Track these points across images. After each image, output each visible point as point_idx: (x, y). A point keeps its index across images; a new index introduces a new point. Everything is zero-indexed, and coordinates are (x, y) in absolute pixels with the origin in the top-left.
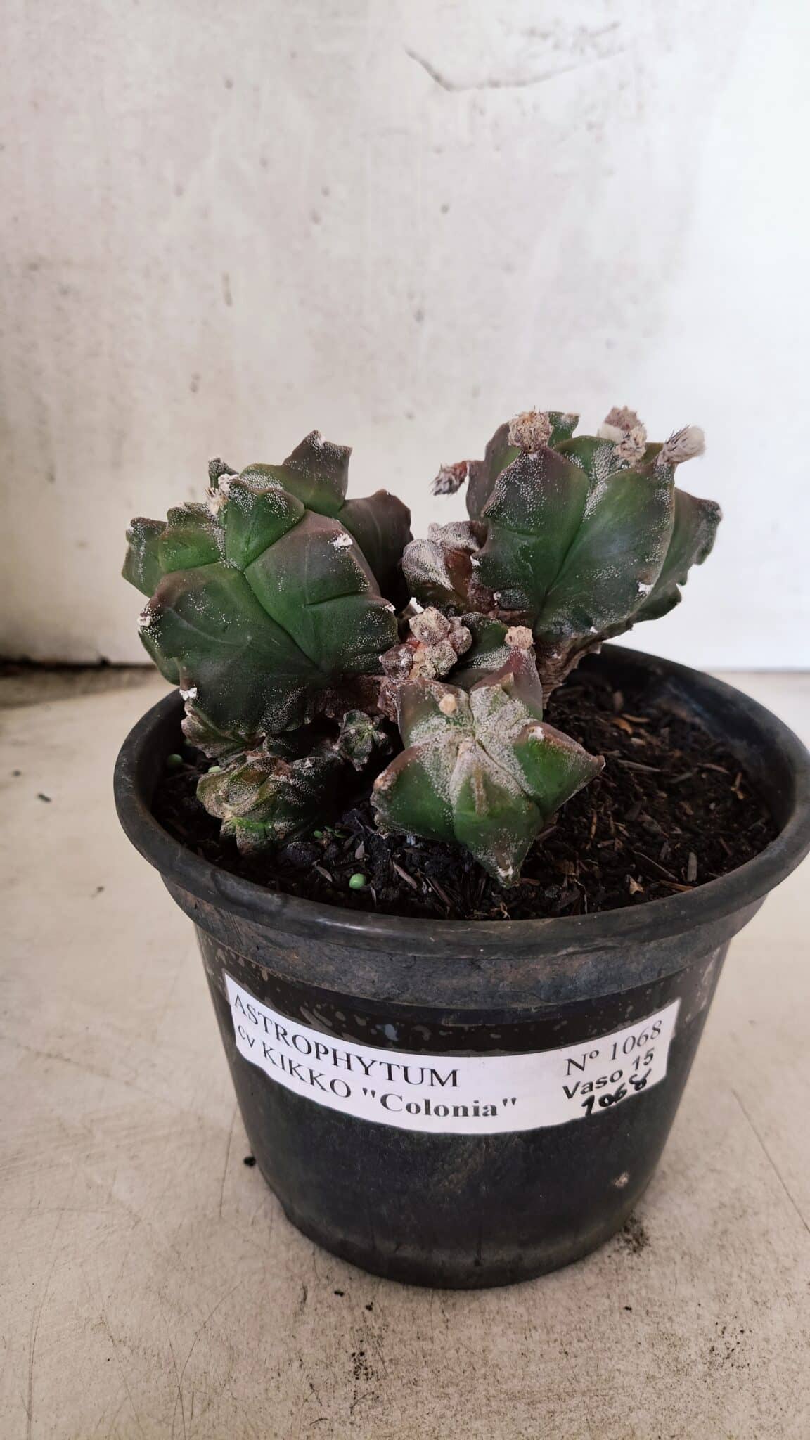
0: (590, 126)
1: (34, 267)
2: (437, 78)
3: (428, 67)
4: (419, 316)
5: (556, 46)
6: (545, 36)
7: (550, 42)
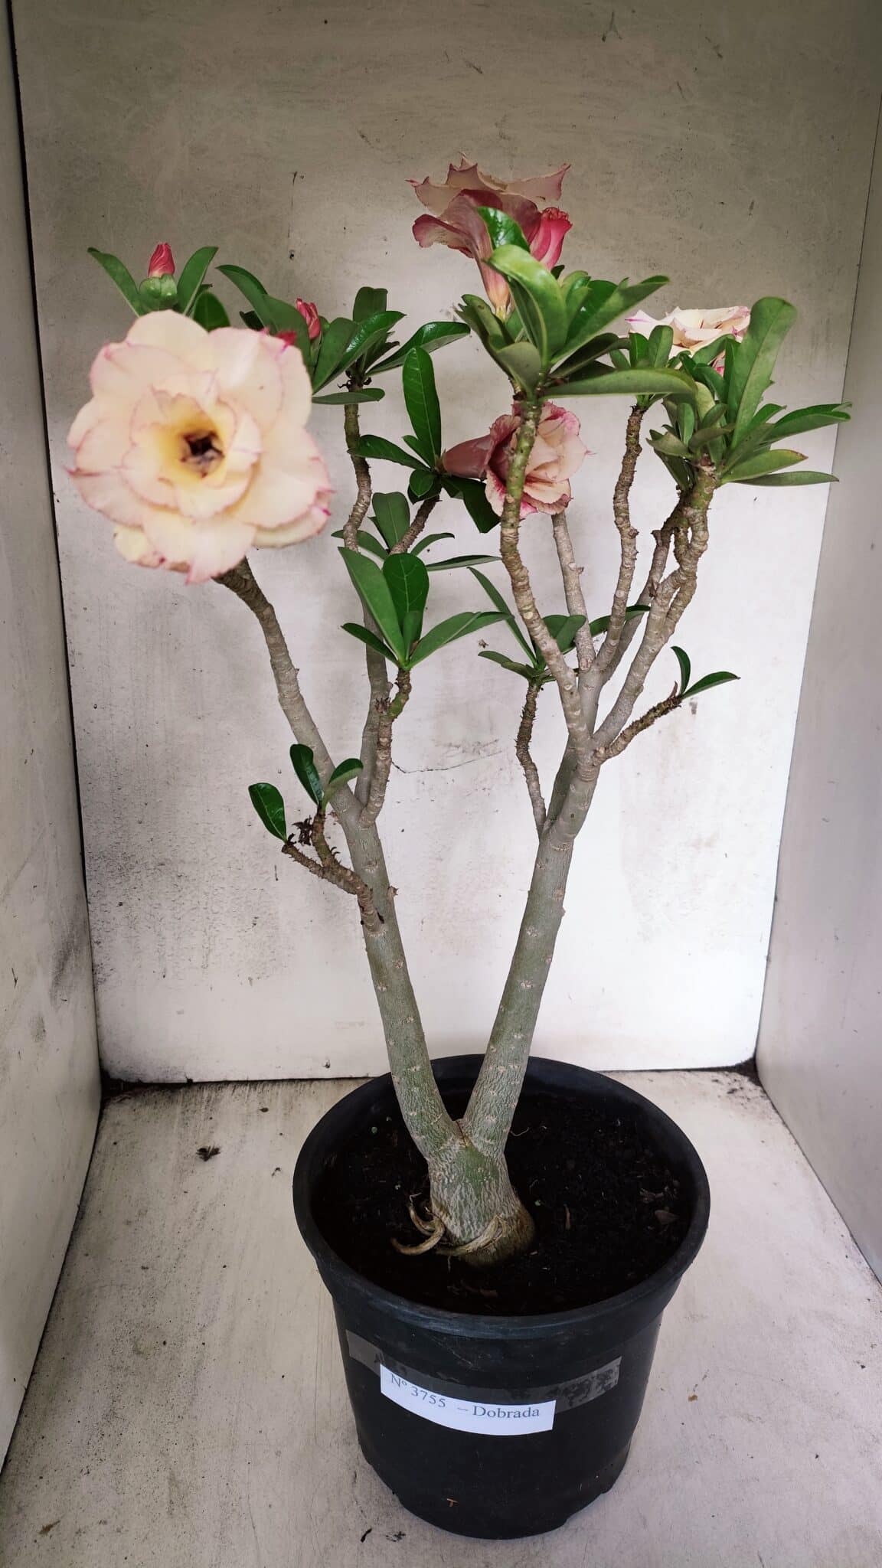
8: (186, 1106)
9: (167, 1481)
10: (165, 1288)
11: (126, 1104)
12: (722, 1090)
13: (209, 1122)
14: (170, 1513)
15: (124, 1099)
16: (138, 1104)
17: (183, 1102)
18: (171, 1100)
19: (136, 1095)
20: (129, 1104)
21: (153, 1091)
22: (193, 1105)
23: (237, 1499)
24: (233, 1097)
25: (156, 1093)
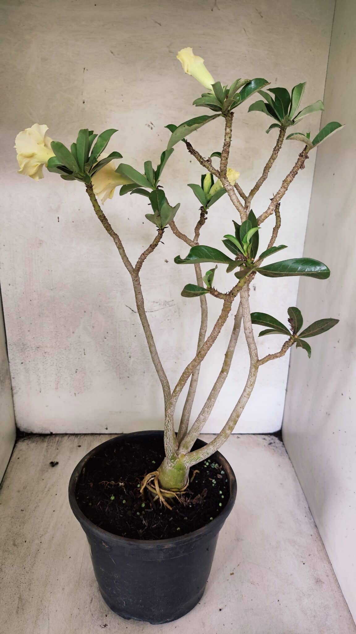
0: (168, 320)
1: (38, 348)
2: (133, 311)
3: (131, 309)
4: (130, 357)
5: (160, 305)
6: (157, 303)
7: (158, 304)
8: (49, 444)
9: (18, 599)
10: (29, 519)
11: (25, 442)
12: (266, 443)
13: (57, 451)
14: (17, 612)
15: (25, 440)
16: (30, 442)
17: (48, 442)
18: (43, 441)
19: (29, 438)
20: (26, 442)
21: (37, 437)
22: (51, 443)
23: (44, 607)
24: (68, 440)
25: (37, 438)
